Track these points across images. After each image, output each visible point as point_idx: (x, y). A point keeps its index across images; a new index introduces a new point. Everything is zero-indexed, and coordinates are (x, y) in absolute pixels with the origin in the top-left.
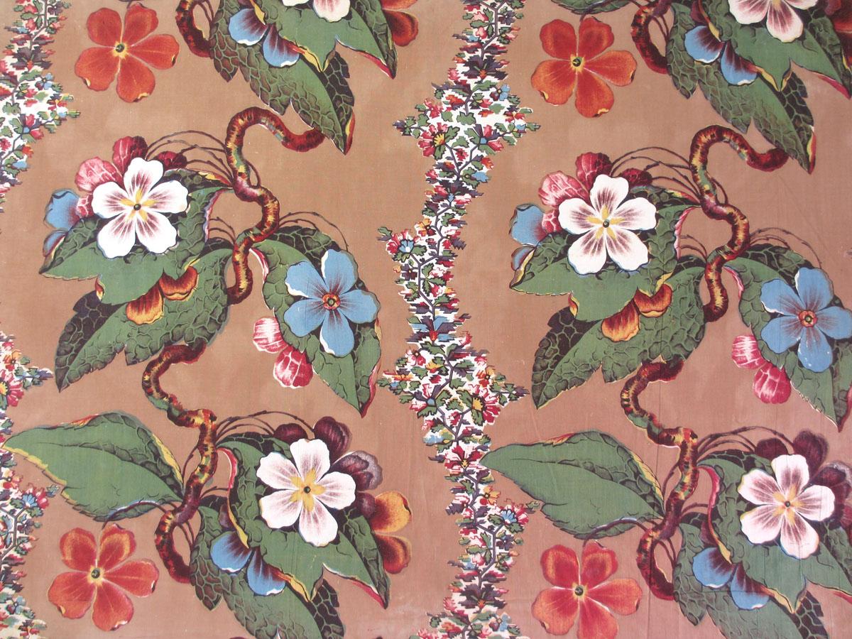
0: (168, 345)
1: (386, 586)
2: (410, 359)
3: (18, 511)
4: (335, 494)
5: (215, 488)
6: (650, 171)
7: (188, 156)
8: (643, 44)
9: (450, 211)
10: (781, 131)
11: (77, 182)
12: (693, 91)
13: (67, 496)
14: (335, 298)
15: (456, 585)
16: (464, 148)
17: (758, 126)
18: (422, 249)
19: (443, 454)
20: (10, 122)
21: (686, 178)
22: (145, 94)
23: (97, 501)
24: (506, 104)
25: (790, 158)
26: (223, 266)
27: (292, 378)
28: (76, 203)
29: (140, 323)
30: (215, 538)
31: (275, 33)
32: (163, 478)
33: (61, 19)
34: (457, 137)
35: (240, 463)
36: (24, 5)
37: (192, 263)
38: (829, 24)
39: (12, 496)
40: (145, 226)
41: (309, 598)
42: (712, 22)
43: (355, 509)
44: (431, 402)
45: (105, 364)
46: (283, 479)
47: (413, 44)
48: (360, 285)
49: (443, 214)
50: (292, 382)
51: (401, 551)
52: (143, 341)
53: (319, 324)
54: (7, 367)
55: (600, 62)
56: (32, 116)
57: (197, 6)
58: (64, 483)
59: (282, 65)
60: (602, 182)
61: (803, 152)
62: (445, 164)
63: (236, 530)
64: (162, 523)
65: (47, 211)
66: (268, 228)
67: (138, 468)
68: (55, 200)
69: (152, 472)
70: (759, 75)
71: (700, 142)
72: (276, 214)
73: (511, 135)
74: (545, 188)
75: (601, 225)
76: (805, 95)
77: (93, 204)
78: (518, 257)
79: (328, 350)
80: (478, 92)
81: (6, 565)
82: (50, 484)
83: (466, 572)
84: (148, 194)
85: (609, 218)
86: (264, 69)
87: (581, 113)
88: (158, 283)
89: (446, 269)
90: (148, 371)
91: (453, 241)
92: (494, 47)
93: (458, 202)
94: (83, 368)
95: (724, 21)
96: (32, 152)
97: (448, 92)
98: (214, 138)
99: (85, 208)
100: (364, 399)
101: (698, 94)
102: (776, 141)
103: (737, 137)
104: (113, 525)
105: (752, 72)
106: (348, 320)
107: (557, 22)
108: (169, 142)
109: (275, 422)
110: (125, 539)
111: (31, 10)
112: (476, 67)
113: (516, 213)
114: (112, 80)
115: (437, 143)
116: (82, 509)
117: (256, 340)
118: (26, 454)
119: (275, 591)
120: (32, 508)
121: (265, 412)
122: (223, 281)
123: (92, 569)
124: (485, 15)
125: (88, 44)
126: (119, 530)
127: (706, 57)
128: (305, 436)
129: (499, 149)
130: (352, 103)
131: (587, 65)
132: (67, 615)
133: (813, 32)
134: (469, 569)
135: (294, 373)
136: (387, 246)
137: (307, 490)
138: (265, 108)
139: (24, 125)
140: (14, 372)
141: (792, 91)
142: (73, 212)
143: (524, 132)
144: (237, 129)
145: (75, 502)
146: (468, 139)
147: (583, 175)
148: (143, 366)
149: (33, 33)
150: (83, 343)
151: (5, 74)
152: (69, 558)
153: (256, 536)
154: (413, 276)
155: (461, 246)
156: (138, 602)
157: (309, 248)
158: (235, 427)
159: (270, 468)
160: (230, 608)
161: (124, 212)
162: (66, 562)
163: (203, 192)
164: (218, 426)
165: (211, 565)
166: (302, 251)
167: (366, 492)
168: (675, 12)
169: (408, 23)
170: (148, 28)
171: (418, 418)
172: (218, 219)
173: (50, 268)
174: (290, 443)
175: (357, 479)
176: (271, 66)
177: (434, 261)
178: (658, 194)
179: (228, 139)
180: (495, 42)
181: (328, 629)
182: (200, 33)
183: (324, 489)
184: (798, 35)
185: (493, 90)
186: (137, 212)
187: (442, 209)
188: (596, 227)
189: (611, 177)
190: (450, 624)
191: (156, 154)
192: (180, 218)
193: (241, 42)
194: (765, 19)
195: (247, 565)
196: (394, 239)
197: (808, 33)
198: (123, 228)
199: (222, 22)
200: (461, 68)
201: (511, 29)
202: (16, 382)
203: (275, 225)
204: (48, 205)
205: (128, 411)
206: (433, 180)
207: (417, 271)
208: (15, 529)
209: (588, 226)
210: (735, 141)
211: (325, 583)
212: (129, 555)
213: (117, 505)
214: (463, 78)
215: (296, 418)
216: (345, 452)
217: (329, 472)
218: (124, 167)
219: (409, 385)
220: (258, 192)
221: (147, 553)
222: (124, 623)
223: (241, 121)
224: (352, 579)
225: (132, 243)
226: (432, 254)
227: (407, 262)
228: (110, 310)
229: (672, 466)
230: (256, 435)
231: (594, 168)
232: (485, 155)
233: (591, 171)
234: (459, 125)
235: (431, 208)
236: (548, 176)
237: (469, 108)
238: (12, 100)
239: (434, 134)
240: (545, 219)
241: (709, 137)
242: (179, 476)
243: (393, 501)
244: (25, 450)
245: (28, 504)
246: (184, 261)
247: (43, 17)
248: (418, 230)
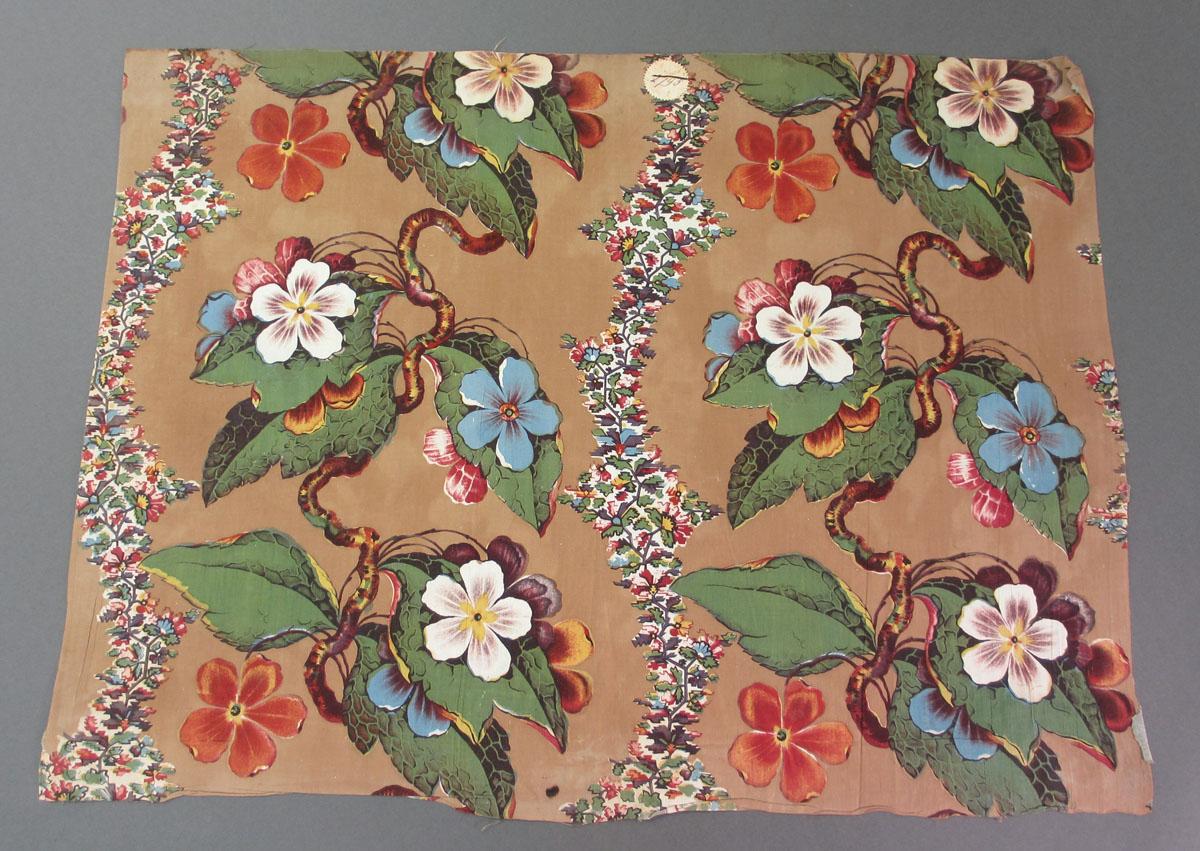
0: (329, 457)
1: (563, 727)
2: (594, 474)
3: (152, 638)
4: (508, 622)
5: (374, 615)
6: (854, 278)
7: (358, 258)
8: (846, 149)
9: (639, 319)
10: (996, 238)
11: (235, 283)
12: (899, 196)
13: (209, 623)
14: (513, 408)
15: (642, 726)
16: (654, 254)
17: (970, 232)
18: (609, 358)
19: (629, 578)
20: (164, 220)
21: (893, 286)
22: (312, 193)
23: (240, 628)
24: (700, 208)
25: (1006, 267)
26: (392, 373)
27: (464, 493)
28: (233, 305)
29: (299, 432)
30: (372, 670)
31: (453, 134)
32: (317, 604)
33: (223, 115)
34: (647, 242)
35: (404, 587)
36: (183, 99)
37: (358, 369)
38: (1046, 127)
39: (146, 622)
40: (309, 330)
41: (476, 740)
42: (920, 125)
43: (532, 639)
44: (617, 521)
45: (258, 477)
46: (452, 606)
47: (601, 146)
48: (541, 395)
49: (632, 322)
50: (464, 498)
51: (581, 687)
52: (302, 453)
53: (496, 435)
54: (148, 479)
55: (799, 166)
56: (188, 214)
57: (371, 104)
58: (206, 607)
59: (461, 166)
60: (803, 290)
61: (1021, 260)
62: (633, 269)
63: (396, 662)
64: (314, 654)
65: (201, 314)
66: (442, 334)
67: (290, 592)
68: (210, 302)
69: (305, 596)
70: (971, 180)
71: (908, 248)
72: (451, 319)
73: (705, 240)
74: (742, 295)
75: (802, 335)
76: (1021, 200)
77: (252, 307)
78: (713, 367)
79: (504, 463)
80: (670, 195)
81: (134, 700)
82: (189, 608)
83: (654, 712)
84: (312, 297)
85: (811, 328)
86: (441, 171)
87: (781, 218)
88: (320, 390)
89: (634, 379)
90: (305, 485)
91: (641, 350)
92: (687, 150)
93: (648, 309)
94: (233, 482)
95: (932, 125)
96: (188, 252)
97: (638, 196)
98: (385, 240)
99: (244, 311)
100: (543, 517)
101: (906, 199)
102: (991, 249)
103: (947, 243)
104: (258, 655)
105: (964, 177)
106: (528, 432)
107: (754, 125)
108: (337, 243)
109: (445, 541)
110: (271, 671)
111: (191, 105)
112: (667, 170)
113: (710, 321)
114: (277, 179)
115: (626, 248)
116: (224, 637)
117: (426, 452)
118: (164, 575)
119: (438, 732)
120: (168, 636)
121: (433, 531)
122: (392, 389)
123: (232, 704)
124: (677, 118)
125: (252, 140)
126: (265, 661)
127: (913, 161)
128: (477, 557)
129: (691, 254)
130: (535, 206)
131: (786, 169)
132: (200, 758)
133: (1028, 135)
134: (658, 708)
135: (467, 488)
136: (571, 354)
137: (477, 617)
138: (441, 210)
139: (180, 223)
140: (156, 484)
141: (1007, 197)
142: (229, 315)
143: (719, 237)
144: (411, 230)
145: (216, 629)
146: (658, 244)
147: (783, 282)
148: (300, 479)
149: (192, 128)
150: (234, 454)
151: (160, 170)
152: (206, 692)
153: (418, 669)
154: (599, 386)
155: (651, 355)
156: (282, 743)
157: (486, 356)
158: (399, 547)
159: (437, 592)
160: (386, 751)
161: (286, 315)
162: (203, 697)
163: (372, 296)
164: (380, 546)
165: (367, 702)
166: (479, 358)
167: (543, 620)
168: (880, 115)
169: (595, 124)
170: (318, 125)
171: (603, 537)
172: (388, 324)
173: (203, 372)
174: (460, 566)
175: (534, 605)
176: (448, 167)
177: (621, 371)
178: (863, 303)
179: (400, 241)
180: (688, 144)
181: (497, 776)
182: (373, 131)
183: (497, 616)
184: (1014, 139)
185: (686, 193)
186: (300, 315)
187: (630, 316)
188: (797, 337)
189: (813, 284)
190: (635, 771)
191: (322, 255)
192: (346, 322)
193: (416, 141)
194: (977, 121)
195: (407, 702)
196: (578, 347)
197: (1023, 136)
198: (285, 332)
199: (396, 121)
200: (652, 171)
201: (704, 132)
202: (157, 495)
203: (450, 331)
204: (202, 308)
205: (281, 528)
206: (621, 286)
207: (603, 381)
208: (147, 658)
209: (789, 336)
210: (946, 248)
211: (495, 723)
212: (274, 690)
213: (263, 634)
214: (653, 181)
215: (467, 537)
216: (521, 575)
217: (503, 597)
218: (288, 269)
219: (592, 503)
220: (432, 296)
221: (295, 687)
222: (264, 768)
223: (415, 223)
224: (525, 718)
225: (294, 347)
226: (619, 363)
227: (592, 371)
228: (266, 418)
229: (884, 595)
230: (423, 556)
231: (794, 274)
232: (677, 260)
233: (791, 279)
234: (649, 229)
235: (619, 315)
236: (744, 283)
237: (660, 212)
238: (167, 197)
239: (622, 239)
240: (741, 328)
241: (918, 243)
242: (334, 601)
243: (573, 630)
244: (164, 571)
245: (163, 631)
246: (350, 367)
247: (204, 113)
248: (604, 338)
